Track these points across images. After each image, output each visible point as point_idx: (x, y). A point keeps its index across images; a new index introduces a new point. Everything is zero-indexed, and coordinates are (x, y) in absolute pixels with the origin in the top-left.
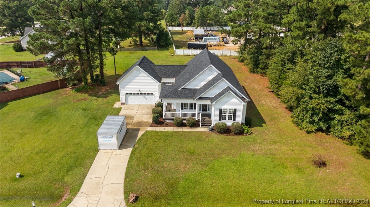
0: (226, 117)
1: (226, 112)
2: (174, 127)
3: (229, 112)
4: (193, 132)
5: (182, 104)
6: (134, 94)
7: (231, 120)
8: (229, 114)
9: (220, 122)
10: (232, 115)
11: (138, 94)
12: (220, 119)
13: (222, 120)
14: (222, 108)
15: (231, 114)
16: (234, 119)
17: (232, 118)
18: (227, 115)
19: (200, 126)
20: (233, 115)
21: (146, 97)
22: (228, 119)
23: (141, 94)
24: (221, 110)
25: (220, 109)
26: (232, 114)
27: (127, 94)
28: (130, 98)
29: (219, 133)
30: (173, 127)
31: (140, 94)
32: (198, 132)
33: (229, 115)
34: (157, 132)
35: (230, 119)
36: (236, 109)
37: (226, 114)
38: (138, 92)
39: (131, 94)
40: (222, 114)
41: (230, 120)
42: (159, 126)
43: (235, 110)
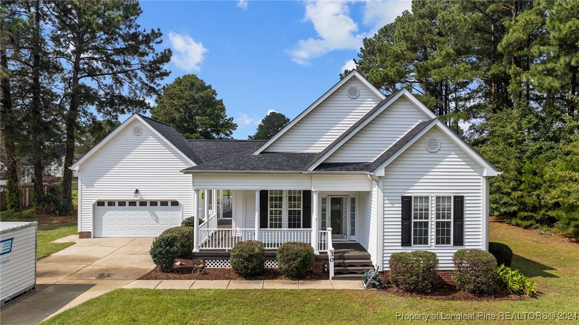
0: (426, 233)
1: (427, 210)
2: (231, 279)
3: (438, 210)
4: (307, 290)
5: (264, 194)
6: (122, 203)
7: (448, 242)
8: (438, 217)
9: (408, 250)
10: (448, 224)
11: (132, 203)
12: (406, 242)
13: (415, 243)
14: (413, 192)
15: (443, 217)
16: (459, 241)
17: (449, 233)
18: (432, 221)
19: (332, 274)
20: (452, 220)
21: (158, 213)
22: (434, 237)
23: (143, 203)
24: (406, 202)
25: (403, 198)
26: (449, 217)
27: (100, 203)
28: (110, 215)
29: (412, 291)
30: (228, 278)
31: (138, 204)
32: (325, 290)
33: (438, 223)
34: (157, 292)
35: (442, 239)
36: (462, 197)
37: (427, 218)
38: (132, 198)
39: (111, 203)
40: (413, 220)
41: (443, 243)
42: (175, 278)
43: (459, 201)
